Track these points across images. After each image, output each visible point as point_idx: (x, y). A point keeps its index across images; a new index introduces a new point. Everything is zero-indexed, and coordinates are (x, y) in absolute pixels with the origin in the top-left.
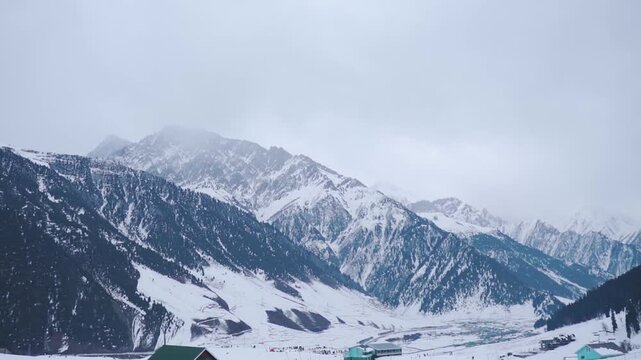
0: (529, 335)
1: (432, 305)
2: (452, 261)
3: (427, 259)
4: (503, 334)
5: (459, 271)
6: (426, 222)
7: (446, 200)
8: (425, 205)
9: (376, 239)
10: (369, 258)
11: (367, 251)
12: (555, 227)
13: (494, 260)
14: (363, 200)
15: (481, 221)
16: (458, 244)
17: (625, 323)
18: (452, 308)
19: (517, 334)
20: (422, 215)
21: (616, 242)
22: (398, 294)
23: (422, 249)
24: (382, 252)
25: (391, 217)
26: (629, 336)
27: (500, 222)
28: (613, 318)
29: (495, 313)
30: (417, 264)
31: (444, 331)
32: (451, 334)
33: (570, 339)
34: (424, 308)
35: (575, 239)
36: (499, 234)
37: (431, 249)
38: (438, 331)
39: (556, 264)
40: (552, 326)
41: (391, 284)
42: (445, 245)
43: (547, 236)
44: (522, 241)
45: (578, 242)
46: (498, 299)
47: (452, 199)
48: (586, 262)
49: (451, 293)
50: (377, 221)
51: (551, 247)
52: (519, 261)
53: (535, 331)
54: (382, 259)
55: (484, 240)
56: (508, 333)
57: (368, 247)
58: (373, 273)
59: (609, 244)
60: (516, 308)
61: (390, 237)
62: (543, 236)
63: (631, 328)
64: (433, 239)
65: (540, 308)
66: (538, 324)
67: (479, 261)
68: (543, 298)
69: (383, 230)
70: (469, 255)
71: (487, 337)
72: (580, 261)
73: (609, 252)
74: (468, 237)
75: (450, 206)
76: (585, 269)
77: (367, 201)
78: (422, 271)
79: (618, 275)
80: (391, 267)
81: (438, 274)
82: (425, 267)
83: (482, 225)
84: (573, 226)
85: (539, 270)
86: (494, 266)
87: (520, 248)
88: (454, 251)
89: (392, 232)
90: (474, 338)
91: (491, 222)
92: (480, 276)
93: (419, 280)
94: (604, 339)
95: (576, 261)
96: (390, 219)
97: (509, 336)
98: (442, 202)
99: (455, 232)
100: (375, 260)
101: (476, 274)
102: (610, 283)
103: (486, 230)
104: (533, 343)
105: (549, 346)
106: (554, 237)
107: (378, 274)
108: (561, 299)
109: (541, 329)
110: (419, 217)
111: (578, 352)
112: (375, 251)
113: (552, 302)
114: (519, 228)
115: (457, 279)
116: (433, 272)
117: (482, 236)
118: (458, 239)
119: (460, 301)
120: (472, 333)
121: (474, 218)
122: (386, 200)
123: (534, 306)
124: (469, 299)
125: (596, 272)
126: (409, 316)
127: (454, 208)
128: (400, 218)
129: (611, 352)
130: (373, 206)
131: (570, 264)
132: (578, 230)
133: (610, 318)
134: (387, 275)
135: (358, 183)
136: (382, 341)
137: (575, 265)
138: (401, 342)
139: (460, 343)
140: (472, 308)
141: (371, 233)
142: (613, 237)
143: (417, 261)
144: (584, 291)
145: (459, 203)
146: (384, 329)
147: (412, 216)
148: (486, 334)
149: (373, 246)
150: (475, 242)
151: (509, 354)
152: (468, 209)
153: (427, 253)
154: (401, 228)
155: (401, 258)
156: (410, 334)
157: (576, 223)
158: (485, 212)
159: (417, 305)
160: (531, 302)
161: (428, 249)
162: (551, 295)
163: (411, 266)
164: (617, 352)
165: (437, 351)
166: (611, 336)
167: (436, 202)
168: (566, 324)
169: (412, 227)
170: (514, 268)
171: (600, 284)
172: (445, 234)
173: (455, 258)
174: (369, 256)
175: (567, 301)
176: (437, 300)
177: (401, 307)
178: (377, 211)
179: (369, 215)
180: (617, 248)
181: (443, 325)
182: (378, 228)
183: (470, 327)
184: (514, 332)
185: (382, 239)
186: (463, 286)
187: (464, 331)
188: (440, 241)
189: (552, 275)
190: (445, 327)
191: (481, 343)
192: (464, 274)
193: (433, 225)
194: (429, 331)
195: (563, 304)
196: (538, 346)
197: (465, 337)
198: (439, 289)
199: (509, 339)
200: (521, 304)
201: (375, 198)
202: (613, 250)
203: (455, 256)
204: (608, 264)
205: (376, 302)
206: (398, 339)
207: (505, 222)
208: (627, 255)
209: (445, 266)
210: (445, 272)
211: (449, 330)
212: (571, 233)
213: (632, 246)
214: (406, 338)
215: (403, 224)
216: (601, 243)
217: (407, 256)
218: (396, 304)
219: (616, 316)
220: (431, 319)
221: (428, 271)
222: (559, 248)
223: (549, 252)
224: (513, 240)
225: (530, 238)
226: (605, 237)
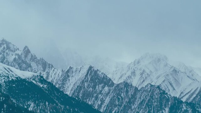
12: (109, 76)
15: (21, 64)
21: (175, 98)
27: (45, 65)
35: (131, 92)
36: (42, 80)
43: (99, 88)
44: (69, 91)
45: (134, 96)
51: (103, 101)
55: (22, 87)
59: (168, 100)
62: (94, 87)
83: (21, 68)
84: (129, 77)
87: (66, 99)
91: (33, 64)
103: (26, 75)
106: (106, 89)
114: (67, 75)
117: (20, 81)
121: (11, 58)
132: (135, 82)
142: (174, 93)
150: (10, 89)
157: (134, 73)
158: (27, 51)
207: (51, 66)
212: (127, 85)
213: (191, 105)
222: (112, 103)
223: (100, 106)
224: (58, 90)
225: (80, 88)
226: (164, 92)
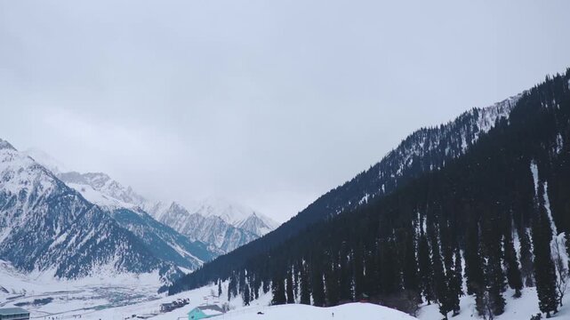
0: (153, 299)
1: (67, 271)
2: (93, 232)
3: (69, 227)
4: (130, 298)
5: (98, 241)
6: (73, 192)
7: (96, 174)
8: (74, 176)
9: (18, 204)
10: (8, 222)
11: (7, 214)
12: (186, 209)
13: (131, 233)
14: (11, 164)
15: (125, 198)
16: (100, 216)
17: (227, 289)
18: (87, 274)
19: (143, 299)
20: (71, 185)
21: (230, 225)
22: (35, 259)
23: (65, 217)
24: (23, 217)
25: (39, 184)
26: (229, 300)
27: (142, 199)
28: (220, 285)
29: (126, 280)
30: (58, 231)
31: (76, 295)
32: (83, 298)
33: (185, 303)
34: (59, 274)
35: (200, 220)
36: (140, 210)
37: (75, 218)
38: (70, 296)
39: (182, 240)
40: (172, 291)
41: (28, 249)
42: (88, 216)
43: (179, 216)
44: (157, 218)
45: (202, 223)
46: (130, 267)
47: (101, 174)
48: (206, 239)
49: (87, 260)
50: (23, 186)
51: (181, 226)
52: (153, 235)
53: (158, 296)
54: (22, 224)
55: (125, 214)
56: (134, 297)
57: (8, 211)
58: (11, 236)
59: (225, 226)
60: (145, 276)
61: (34, 203)
62: (176, 216)
63: (232, 293)
64: (77, 209)
65: (165, 276)
66: (162, 290)
67: (117, 233)
68: (168, 267)
69: (28, 195)
70: (109, 226)
71: (116, 301)
72: (202, 239)
73: (224, 233)
74: (111, 211)
75: (99, 180)
76: (204, 246)
77: (16, 164)
78: (63, 238)
79: (228, 251)
80: (31, 232)
81: (77, 241)
82: (66, 234)
83: (125, 201)
84: (200, 210)
85: (169, 244)
86: (131, 238)
87: (155, 224)
88: (96, 222)
89: (38, 198)
90: (104, 302)
91: (133, 198)
92: (116, 246)
93: (58, 246)
94: (211, 303)
95: (199, 239)
96: (37, 185)
97: (135, 300)
98: (92, 176)
99: (99, 204)
100: (14, 224)
101: (113, 244)
102: (222, 258)
103: (128, 206)
104: (155, 306)
105: (168, 308)
106: (184, 217)
107: (16, 239)
108: (183, 269)
109: (163, 294)
110: (67, 187)
111: (189, 314)
112: (16, 215)
113: (175, 272)
114: (157, 207)
115: (95, 248)
116: (73, 239)
117: (124, 210)
118: (101, 211)
119: (95, 268)
120: (103, 297)
121: (119, 193)
122: (36, 167)
123: (160, 274)
124: (105, 266)
125: (212, 248)
126: (43, 281)
127: (102, 182)
128: (48, 186)
129: (214, 312)
130: (21, 170)
131: (193, 240)
132: (204, 213)
133: (217, 286)
134: (25, 240)
135: (9, 146)
136: (11, 305)
137: (197, 242)
138: (30, 306)
139: (89, 306)
140: (106, 274)
141: (15, 197)
142: (229, 222)
143: (59, 228)
144: (201, 263)
145: (108, 178)
146: (14, 293)
147: (60, 185)
148: (115, 298)
149: (14, 210)
150: (117, 215)
151: (133, 316)
152: (115, 185)
153: (70, 221)
154: (47, 196)
155: (43, 224)
156: (41, 298)
157: (203, 207)
158: (130, 189)
159: (53, 270)
160: (158, 271)
161: (72, 217)
162: (175, 266)
163: (51, 233)
164: (218, 312)
165: (65, 315)
166: (216, 300)
167: (85, 175)
168: (184, 290)
169: (59, 195)
170: (147, 241)
171: (214, 258)
172: (90, 205)
173: (96, 228)
174: (8, 220)
175: (187, 271)
176: (72, 266)
177: (36, 272)
178: (24, 176)
179: (16, 178)
180: (230, 230)
181: (76, 289)
182: (23, 193)
183: (101, 292)
184: (140, 296)
185: (26, 204)
186: (100, 254)
187: (96, 295)
188: (84, 211)
189: (178, 249)
190: (77, 292)
191: (110, 306)
192: (102, 243)
193: (80, 196)
194: (61, 296)
195: (184, 274)
196: (159, 308)
197: (94, 301)
198: (77, 256)
199: (135, 303)
200: (149, 272)
201: (26, 163)
202: (227, 231)
203: (96, 226)
204: (222, 242)
205: (10, 266)
206: (28, 304)
207: (146, 201)
208: (237, 236)
209: (86, 234)
210: (85, 241)
211: (80, 295)
212: (198, 215)
213: (241, 230)
214: (37, 302)
215: (50, 192)
216: (219, 225)
217: (49, 222)
218: (31, 268)
219: (222, 284)
220: (65, 284)
221: (68, 238)
222: (187, 227)
223: (179, 229)
224: (150, 217)
225: (165, 216)
226: (223, 221)
